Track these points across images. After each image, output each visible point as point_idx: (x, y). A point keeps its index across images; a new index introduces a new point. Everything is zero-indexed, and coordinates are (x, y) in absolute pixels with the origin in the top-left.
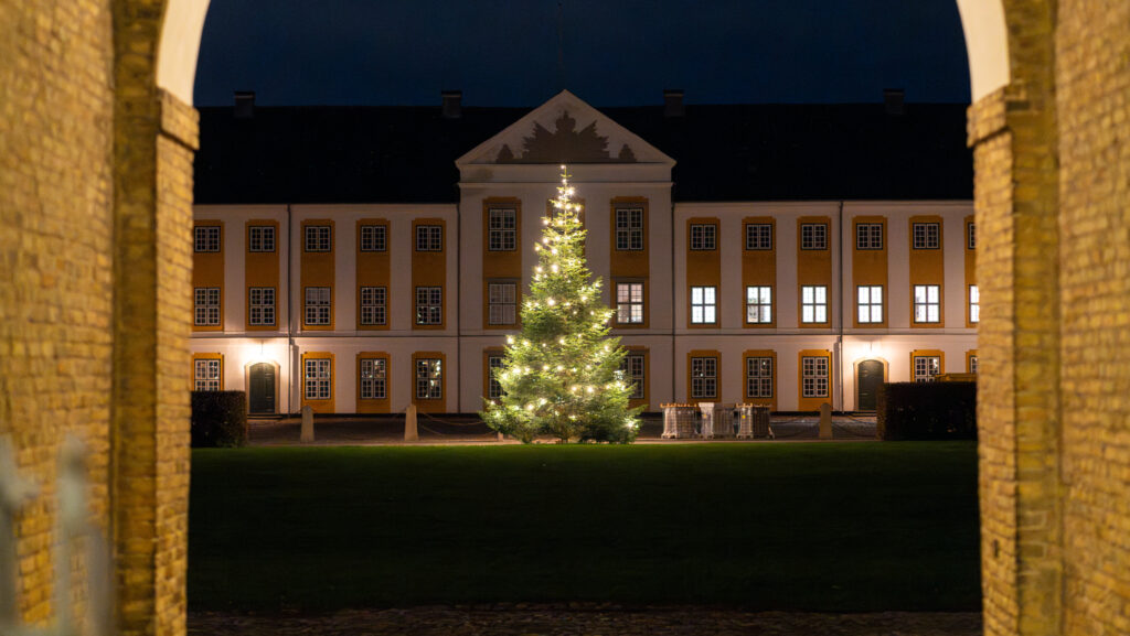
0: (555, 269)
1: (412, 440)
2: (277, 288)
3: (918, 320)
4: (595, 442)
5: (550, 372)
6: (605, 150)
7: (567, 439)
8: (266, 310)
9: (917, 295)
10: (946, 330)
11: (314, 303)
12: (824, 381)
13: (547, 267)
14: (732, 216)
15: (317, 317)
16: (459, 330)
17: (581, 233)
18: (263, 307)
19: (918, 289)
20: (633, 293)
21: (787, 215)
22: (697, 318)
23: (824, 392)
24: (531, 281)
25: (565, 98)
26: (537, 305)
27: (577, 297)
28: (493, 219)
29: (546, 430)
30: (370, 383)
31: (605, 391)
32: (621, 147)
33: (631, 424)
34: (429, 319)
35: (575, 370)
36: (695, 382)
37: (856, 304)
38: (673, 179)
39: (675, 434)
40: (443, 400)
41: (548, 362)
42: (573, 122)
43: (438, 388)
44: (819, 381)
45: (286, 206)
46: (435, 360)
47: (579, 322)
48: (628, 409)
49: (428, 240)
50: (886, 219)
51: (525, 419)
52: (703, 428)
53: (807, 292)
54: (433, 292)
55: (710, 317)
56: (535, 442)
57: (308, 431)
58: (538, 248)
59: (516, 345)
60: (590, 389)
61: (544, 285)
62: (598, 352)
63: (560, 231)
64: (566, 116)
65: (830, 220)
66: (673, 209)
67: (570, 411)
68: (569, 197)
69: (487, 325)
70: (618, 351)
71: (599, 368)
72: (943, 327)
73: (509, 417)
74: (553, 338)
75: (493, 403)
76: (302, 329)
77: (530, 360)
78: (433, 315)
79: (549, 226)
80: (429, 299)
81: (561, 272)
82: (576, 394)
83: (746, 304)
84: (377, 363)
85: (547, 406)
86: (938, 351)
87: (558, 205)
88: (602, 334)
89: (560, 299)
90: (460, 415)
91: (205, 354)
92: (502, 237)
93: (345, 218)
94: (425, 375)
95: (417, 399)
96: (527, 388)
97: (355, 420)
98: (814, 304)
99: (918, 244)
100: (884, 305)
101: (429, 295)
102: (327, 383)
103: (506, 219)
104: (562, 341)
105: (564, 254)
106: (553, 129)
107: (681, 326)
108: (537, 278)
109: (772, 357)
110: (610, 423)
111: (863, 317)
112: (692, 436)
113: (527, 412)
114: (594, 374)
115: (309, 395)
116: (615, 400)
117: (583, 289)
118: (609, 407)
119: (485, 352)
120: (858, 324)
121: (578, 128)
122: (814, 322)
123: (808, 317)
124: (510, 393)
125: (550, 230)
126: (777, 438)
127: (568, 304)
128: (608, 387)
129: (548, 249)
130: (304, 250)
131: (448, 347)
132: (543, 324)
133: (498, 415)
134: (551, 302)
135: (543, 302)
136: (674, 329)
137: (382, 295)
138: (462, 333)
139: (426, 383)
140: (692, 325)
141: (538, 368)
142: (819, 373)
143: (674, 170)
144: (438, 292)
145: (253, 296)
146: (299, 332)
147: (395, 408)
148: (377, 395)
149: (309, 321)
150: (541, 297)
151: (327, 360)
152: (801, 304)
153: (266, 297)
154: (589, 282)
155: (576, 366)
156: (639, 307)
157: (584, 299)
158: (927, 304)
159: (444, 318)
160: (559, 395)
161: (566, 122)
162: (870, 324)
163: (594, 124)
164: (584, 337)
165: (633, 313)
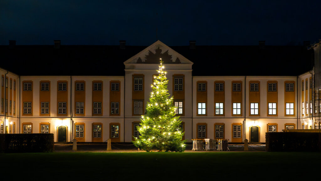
0: (158, 93)
1: (110, 150)
2: (67, 102)
3: (269, 114)
4: (171, 152)
5: (156, 128)
6: (171, 59)
7: (161, 150)
8: (63, 109)
9: (269, 106)
10: (278, 117)
11: (79, 107)
12: (240, 133)
13: (155, 93)
14: (211, 80)
15: (80, 112)
16: (124, 116)
17: (166, 81)
18: (62, 108)
19: (269, 104)
20: (180, 105)
21: (228, 80)
22: (200, 113)
23: (240, 136)
24: (149, 97)
25: (159, 43)
26: (152, 105)
27: (165, 102)
28: (135, 81)
29: (154, 147)
30: (96, 132)
31: (175, 135)
32: (176, 58)
33: (183, 145)
34: (115, 112)
35: (164, 127)
36: (199, 133)
37: (250, 109)
38: (192, 69)
39: (197, 149)
40: (119, 138)
41: (155, 124)
42: (161, 50)
43: (118, 135)
44: (238, 133)
45: (70, 76)
46: (117, 125)
47: (166, 111)
48: (182, 140)
49: (115, 87)
50: (260, 82)
51: (148, 144)
52: (206, 147)
53: (235, 105)
54: (116, 104)
55: (204, 112)
56: (150, 151)
57: (75, 148)
58: (152, 86)
59: (145, 119)
60: (169, 134)
61: (154, 98)
62: (172, 121)
63: (159, 80)
64: (159, 48)
65: (242, 82)
66: (192, 78)
67: (163, 141)
68: (163, 69)
69: (133, 114)
70: (179, 121)
71: (172, 127)
72: (277, 116)
73: (142, 143)
74: (157, 116)
75: (137, 138)
76: (75, 115)
77: (149, 123)
78: (116, 111)
79: (156, 79)
80: (115, 106)
81: (160, 94)
82: (165, 135)
83: (215, 108)
84: (98, 126)
85: (155, 139)
86: (276, 124)
87: (159, 72)
88: (174, 115)
89: (160, 103)
90: (124, 143)
91: (44, 123)
92: (138, 87)
93: (89, 80)
94: (114, 130)
95: (111, 137)
96: (148, 133)
97: (91, 144)
98: (237, 109)
99: (270, 90)
100: (259, 109)
101: (115, 105)
102: (82, 132)
103: (140, 81)
104: (160, 117)
105: (161, 88)
106: (154, 53)
107: (195, 115)
108: (152, 96)
109: (223, 125)
110: (176, 145)
111: (252, 113)
112: (202, 150)
113: (148, 141)
114: (171, 129)
115: (77, 136)
116: (177, 137)
117: (167, 100)
118: (176, 140)
119: (133, 123)
120: (250, 115)
121: (163, 52)
122: (237, 114)
123: (235, 113)
124: (142, 135)
125: (156, 80)
126: (230, 151)
127: (162, 105)
128: (175, 133)
129: (155, 86)
130: (76, 90)
131: (121, 121)
132: (154, 112)
133: (138, 142)
134: (156, 104)
135: (154, 105)
136: (192, 116)
137: (100, 105)
138: (125, 117)
139: (114, 133)
140: (198, 115)
141: (152, 126)
142: (238, 130)
143: (193, 66)
144: (118, 104)
145: (59, 105)
146: (74, 116)
147: (104, 141)
148: (98, 136)
149: (77, 113)
150: (153, 102)
151: (82, 125)
152: (233, 109)
153: (63, 105)
154: (169, 98)
155: (164, 126)
156: (182, 109)
157: (167, 103)
158: (272, 109)
159: (120, 112)
160: (159, 136)
161: (159, 51)
162: (254, 115)
163: (167, 51)
164: (167, 116)
165: (180, 111)
